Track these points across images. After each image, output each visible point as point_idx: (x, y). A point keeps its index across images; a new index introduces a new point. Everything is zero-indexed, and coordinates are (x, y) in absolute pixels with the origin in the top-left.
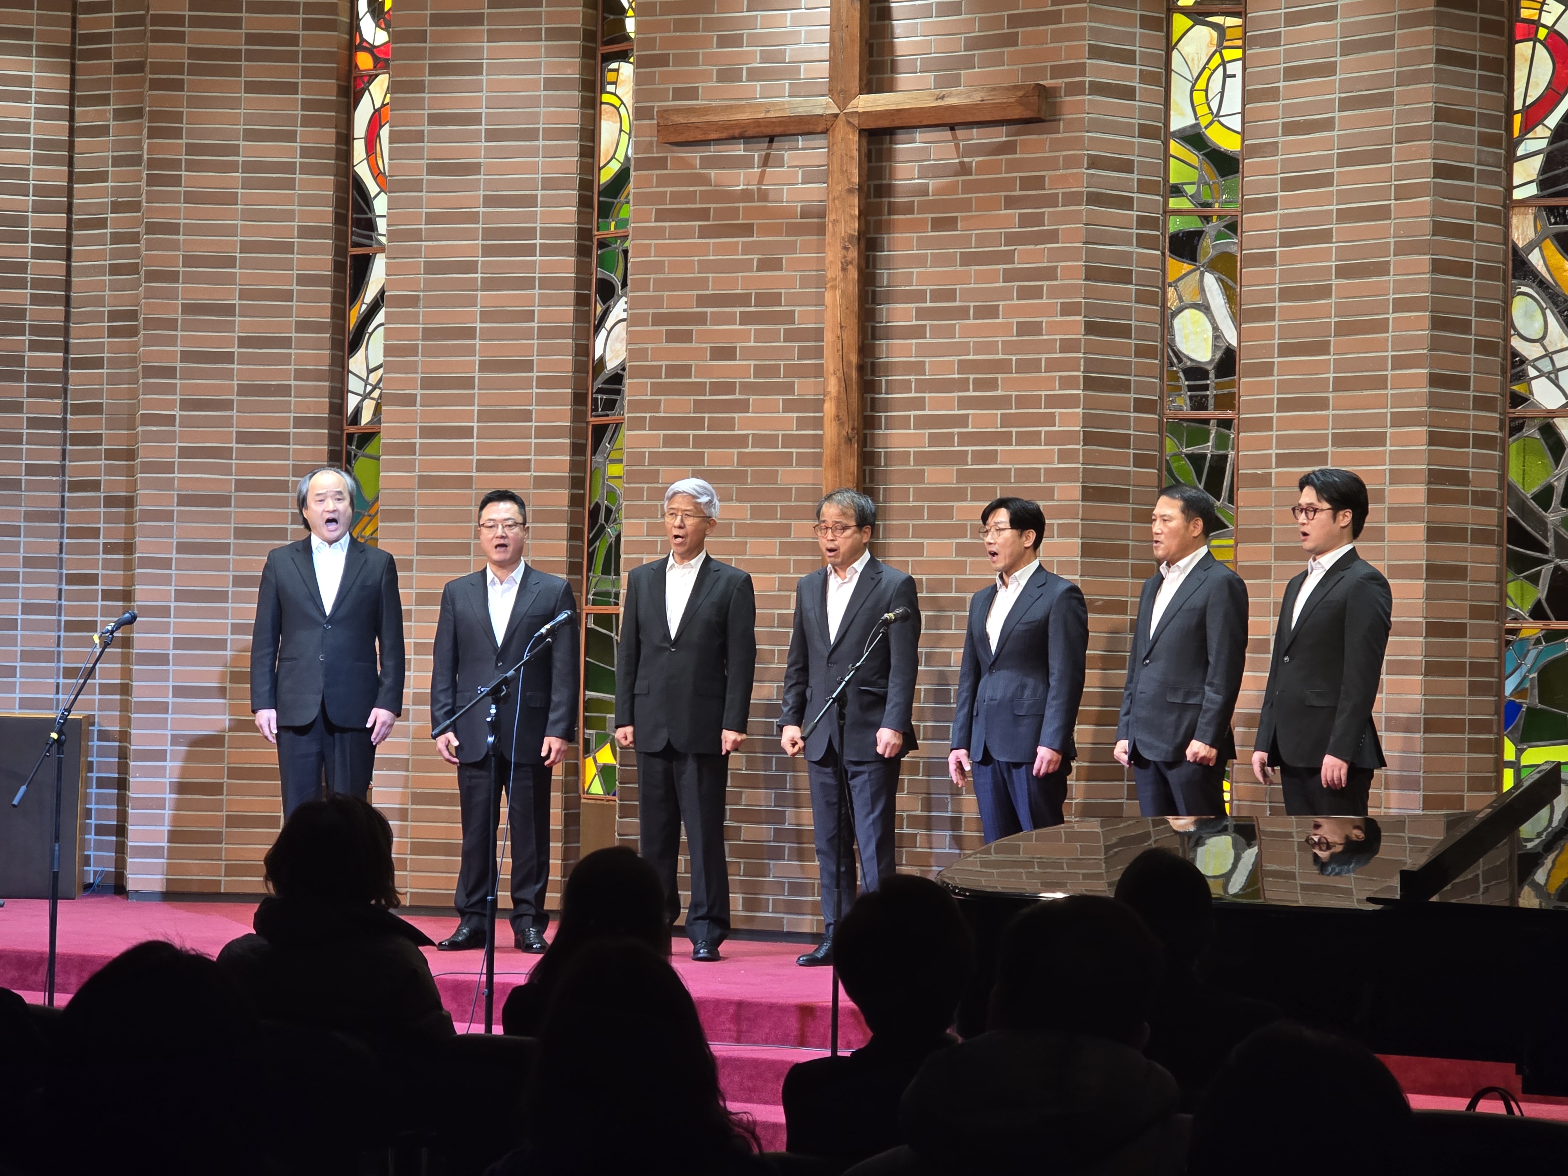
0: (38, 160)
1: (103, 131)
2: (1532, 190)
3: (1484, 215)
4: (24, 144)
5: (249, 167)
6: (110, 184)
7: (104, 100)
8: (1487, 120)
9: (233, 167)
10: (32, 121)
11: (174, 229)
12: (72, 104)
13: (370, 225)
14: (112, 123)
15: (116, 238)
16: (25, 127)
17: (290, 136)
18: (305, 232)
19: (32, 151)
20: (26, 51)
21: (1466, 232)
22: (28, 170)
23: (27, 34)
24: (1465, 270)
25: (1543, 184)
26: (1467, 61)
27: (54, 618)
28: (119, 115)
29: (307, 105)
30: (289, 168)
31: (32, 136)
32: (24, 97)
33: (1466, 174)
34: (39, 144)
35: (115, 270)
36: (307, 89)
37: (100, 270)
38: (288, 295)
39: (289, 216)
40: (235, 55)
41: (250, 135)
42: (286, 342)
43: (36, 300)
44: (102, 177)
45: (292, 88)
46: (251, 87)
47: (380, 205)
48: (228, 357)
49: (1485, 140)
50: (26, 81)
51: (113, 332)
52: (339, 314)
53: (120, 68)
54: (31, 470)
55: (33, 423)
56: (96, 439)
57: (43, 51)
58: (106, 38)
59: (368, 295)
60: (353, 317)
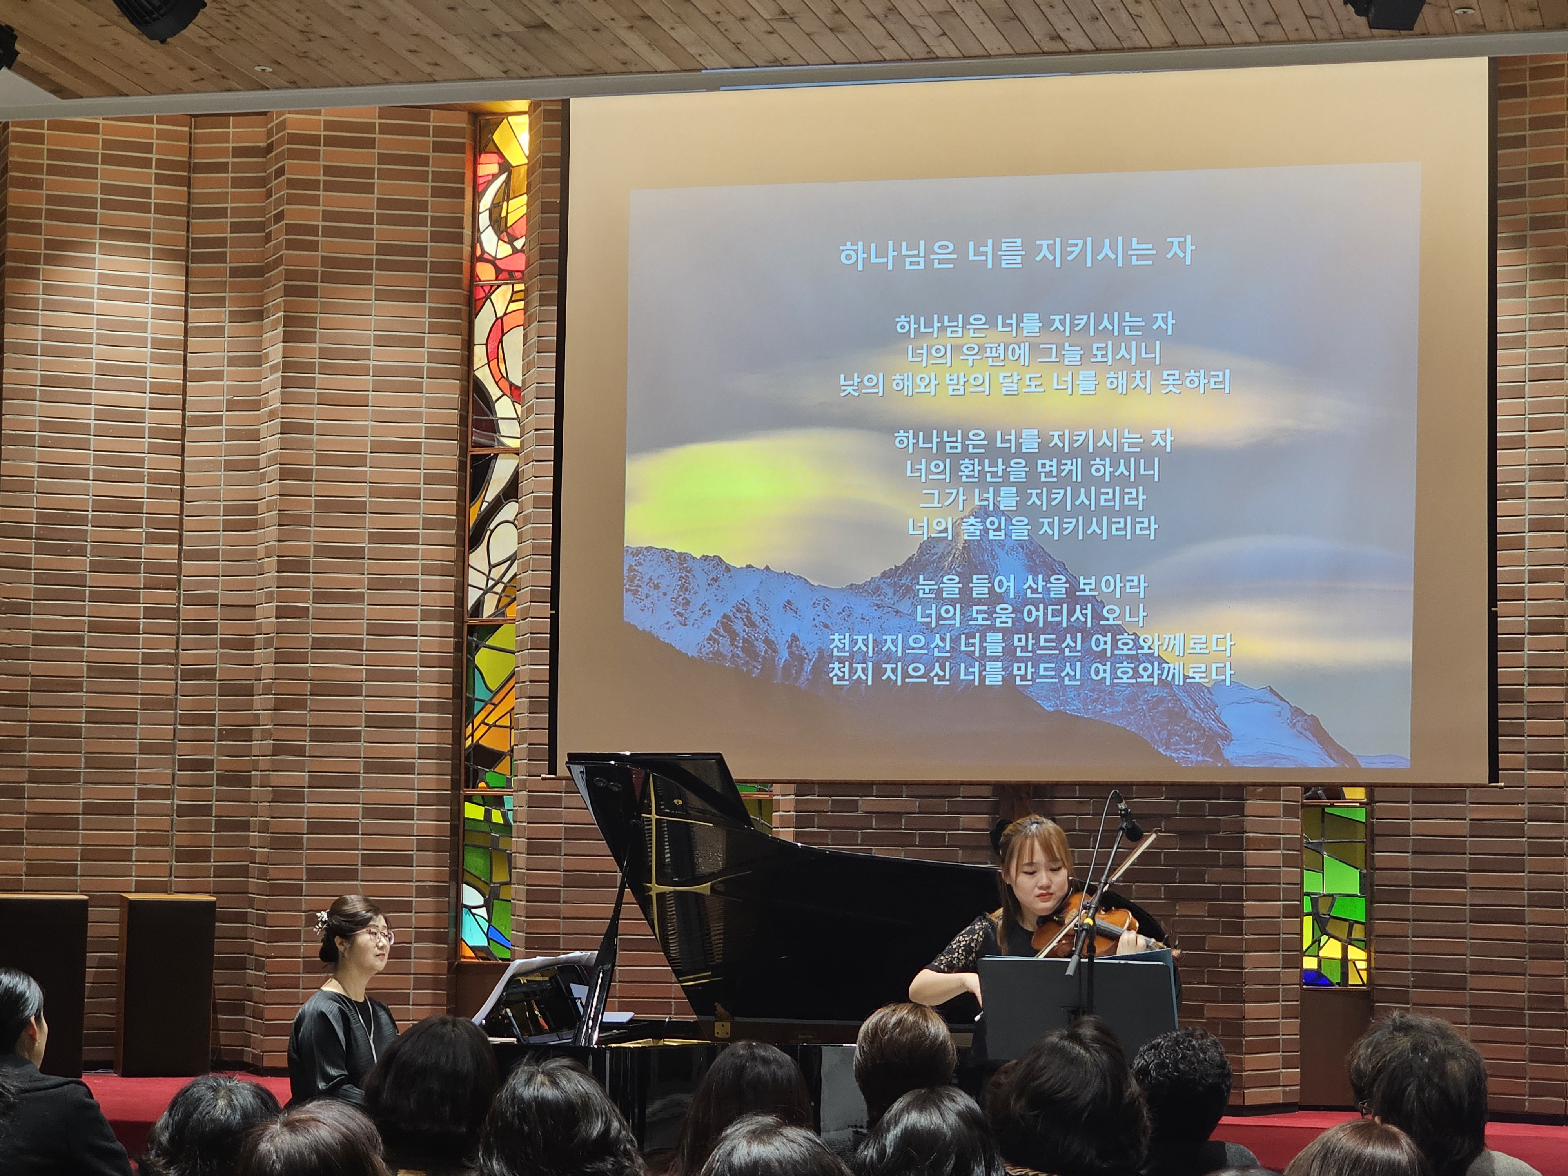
0: (155, 359)
1: (219, 332)
4: (141, 343)
5: (379, 372)
6: (224, 383)
7: (219, 302)
9: (364, 371)
10: (150, 321)
11: (308, 429)
12: (186, 306)
13: (492, 427)
14: (227, 324)
15: (232, 435)
16: (143, 327)
17: (418, 343)
19: (149, 350)
20: (143, 253)
22: (145, 368)
23: (144, 237)
27: (169, 802)
28: (234, 317)
29: (434, 312)
30: (417, 373)
31: (149, 335)
32: (142, 298)
34: (157, 343)
35: (230, 466)
36: (435, 298)
37: (216, 466)
38: (415, 494)
39: (416, 418)
40: (367, 264)
41: (381, 342)
42: (413, 539)
43: (153, 494)
44: (218, 376)
45: (420, 297)
46: (381, 295)
47: (504, 408)
48: (359, 553)
50: (144, 283)
51: (228, 527)
52: (462, 512)
53: (235, 272)
54: (148, 659)
55: (150, 613)
56: (212, 630)
57: (161, 254)
58: (222, 242)
59: (492, 492)
60: (474, 513)
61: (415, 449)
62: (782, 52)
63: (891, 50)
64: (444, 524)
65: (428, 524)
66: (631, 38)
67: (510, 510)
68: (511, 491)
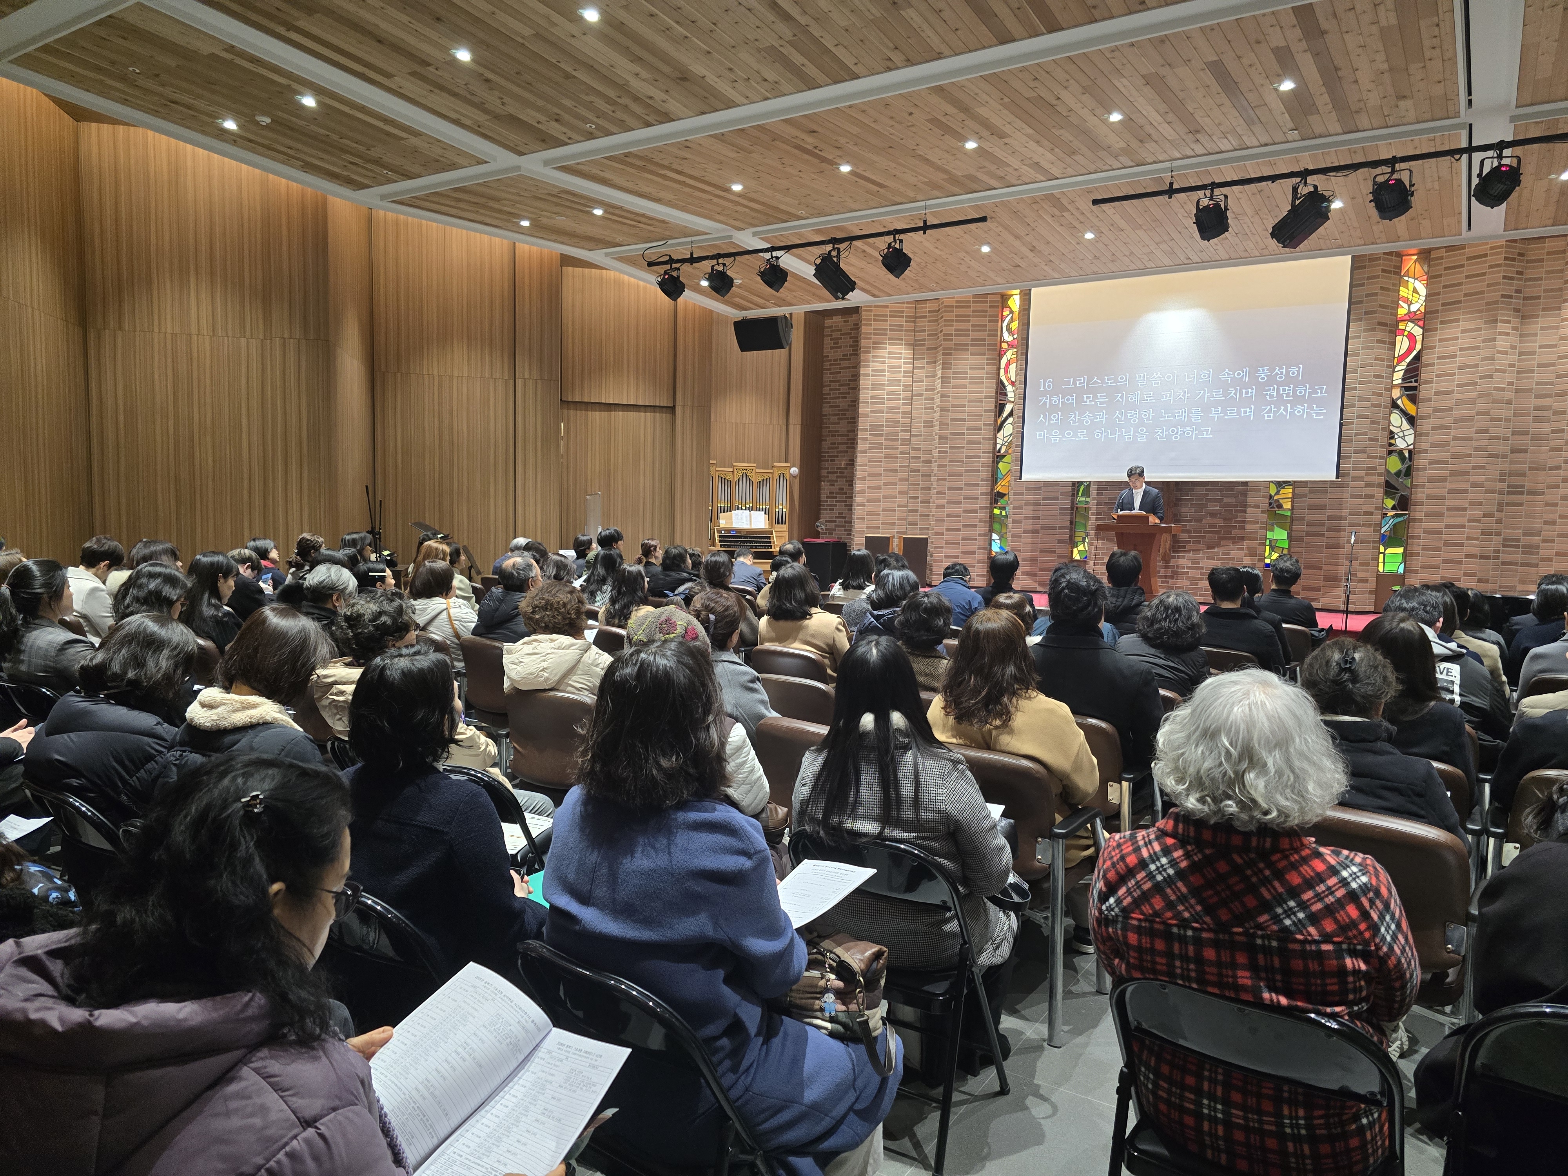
0: (904, 376)
2: (1400, 381)
3: (1386, 389)
5: (971, 378)
7: (923, 359)
8: (1389, 360)
9: (966, 378)
10: (902, 365)
11: (949, 397)
12: (914, 360)
13: (1006, 395)
15: (926, 399)
17: (981, 369)
18: (986, 397)
19: (903, 374)
21: (1380, 395)
22: (902, 380)
24: (1379, 406)
25: (1403, 380)
26: (1384, 342)
28: (927, 363)
29: (987, 359)
30: (981, 378)
31: (902, 369)
33: (1382, 377)
35: (926, 408)
36: (989, 355)
37: (921, 409)
38: (980, 415)
39: (981, 392)
40: (968, 345)
41: (971, 369)
42: (980, 429)
44: (922, 381)
45: (983, 355)
47: (1009, 388)
48: (963, 434)
49: (1388, 366)
52: (996, 421)
53: (930, 349)
59: (1005, 415)
60: (999, 421)
61: (981, 402)
62: (1096, 269)
63: (1132, 267)
64: (990, 425)
65: (985, 425)
66: (1046, 268)
67: (1010, 420)
68: (1011, 414)
